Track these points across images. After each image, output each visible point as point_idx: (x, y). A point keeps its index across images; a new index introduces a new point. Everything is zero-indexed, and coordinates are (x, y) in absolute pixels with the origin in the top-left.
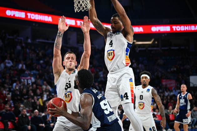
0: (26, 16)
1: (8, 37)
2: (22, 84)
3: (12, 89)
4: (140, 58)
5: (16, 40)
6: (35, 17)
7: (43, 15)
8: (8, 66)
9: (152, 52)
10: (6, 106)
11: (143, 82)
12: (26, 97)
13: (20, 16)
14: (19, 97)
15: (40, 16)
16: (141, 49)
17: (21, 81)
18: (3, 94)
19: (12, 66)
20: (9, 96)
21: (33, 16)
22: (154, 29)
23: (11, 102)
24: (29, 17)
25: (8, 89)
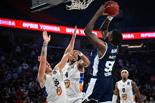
0: (39, 27)
1: (25, 45)
2: (36, 83)
3: (28, 88)
4: (132, 59)
5: (31, 47)
6: (46, 28)
7: (53, 26)
8: (25, 69)
9: (142, 54)
10: (24, 102)
11: (124, 76)
12: (40, 93)
13: (34, 28)
14: (34, 94)
15: (50, 27)
16: (132, 52)
17: (36, 80)
18: (21, 92)
19: (28, 68)
20: (26, 93)
21: (44, 27)
22: (143, 35)
23: (28, 98)
24: (41, 28)
25: (25, 88)
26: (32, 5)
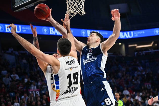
26: (15, 4)
